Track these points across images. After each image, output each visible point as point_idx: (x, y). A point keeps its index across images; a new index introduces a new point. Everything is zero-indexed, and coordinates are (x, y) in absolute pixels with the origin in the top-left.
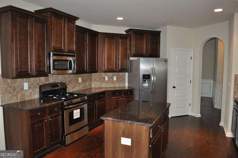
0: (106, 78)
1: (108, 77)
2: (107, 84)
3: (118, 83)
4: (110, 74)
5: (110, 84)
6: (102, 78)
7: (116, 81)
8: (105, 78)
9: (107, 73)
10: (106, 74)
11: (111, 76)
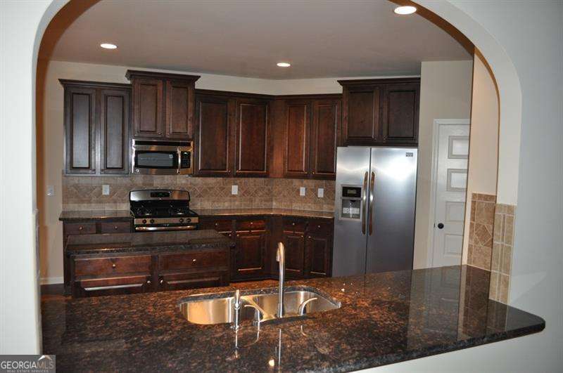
0: (303, 192)
1: (306, 189)
2: (303, 204)
3: (328, 204)
4: (311, 183)
5: (310, 204)
6: (293, 189)
7: (324, 198)
8: (299, 191)
9: (305, 181)
10: (302, 182)
11: (313, 188)
